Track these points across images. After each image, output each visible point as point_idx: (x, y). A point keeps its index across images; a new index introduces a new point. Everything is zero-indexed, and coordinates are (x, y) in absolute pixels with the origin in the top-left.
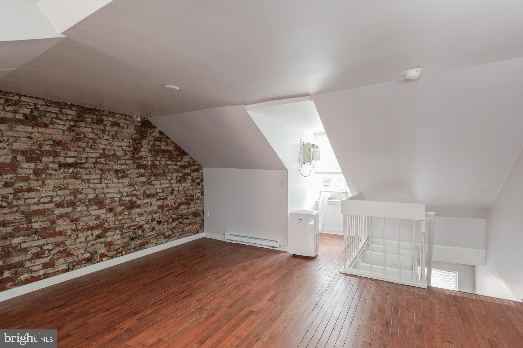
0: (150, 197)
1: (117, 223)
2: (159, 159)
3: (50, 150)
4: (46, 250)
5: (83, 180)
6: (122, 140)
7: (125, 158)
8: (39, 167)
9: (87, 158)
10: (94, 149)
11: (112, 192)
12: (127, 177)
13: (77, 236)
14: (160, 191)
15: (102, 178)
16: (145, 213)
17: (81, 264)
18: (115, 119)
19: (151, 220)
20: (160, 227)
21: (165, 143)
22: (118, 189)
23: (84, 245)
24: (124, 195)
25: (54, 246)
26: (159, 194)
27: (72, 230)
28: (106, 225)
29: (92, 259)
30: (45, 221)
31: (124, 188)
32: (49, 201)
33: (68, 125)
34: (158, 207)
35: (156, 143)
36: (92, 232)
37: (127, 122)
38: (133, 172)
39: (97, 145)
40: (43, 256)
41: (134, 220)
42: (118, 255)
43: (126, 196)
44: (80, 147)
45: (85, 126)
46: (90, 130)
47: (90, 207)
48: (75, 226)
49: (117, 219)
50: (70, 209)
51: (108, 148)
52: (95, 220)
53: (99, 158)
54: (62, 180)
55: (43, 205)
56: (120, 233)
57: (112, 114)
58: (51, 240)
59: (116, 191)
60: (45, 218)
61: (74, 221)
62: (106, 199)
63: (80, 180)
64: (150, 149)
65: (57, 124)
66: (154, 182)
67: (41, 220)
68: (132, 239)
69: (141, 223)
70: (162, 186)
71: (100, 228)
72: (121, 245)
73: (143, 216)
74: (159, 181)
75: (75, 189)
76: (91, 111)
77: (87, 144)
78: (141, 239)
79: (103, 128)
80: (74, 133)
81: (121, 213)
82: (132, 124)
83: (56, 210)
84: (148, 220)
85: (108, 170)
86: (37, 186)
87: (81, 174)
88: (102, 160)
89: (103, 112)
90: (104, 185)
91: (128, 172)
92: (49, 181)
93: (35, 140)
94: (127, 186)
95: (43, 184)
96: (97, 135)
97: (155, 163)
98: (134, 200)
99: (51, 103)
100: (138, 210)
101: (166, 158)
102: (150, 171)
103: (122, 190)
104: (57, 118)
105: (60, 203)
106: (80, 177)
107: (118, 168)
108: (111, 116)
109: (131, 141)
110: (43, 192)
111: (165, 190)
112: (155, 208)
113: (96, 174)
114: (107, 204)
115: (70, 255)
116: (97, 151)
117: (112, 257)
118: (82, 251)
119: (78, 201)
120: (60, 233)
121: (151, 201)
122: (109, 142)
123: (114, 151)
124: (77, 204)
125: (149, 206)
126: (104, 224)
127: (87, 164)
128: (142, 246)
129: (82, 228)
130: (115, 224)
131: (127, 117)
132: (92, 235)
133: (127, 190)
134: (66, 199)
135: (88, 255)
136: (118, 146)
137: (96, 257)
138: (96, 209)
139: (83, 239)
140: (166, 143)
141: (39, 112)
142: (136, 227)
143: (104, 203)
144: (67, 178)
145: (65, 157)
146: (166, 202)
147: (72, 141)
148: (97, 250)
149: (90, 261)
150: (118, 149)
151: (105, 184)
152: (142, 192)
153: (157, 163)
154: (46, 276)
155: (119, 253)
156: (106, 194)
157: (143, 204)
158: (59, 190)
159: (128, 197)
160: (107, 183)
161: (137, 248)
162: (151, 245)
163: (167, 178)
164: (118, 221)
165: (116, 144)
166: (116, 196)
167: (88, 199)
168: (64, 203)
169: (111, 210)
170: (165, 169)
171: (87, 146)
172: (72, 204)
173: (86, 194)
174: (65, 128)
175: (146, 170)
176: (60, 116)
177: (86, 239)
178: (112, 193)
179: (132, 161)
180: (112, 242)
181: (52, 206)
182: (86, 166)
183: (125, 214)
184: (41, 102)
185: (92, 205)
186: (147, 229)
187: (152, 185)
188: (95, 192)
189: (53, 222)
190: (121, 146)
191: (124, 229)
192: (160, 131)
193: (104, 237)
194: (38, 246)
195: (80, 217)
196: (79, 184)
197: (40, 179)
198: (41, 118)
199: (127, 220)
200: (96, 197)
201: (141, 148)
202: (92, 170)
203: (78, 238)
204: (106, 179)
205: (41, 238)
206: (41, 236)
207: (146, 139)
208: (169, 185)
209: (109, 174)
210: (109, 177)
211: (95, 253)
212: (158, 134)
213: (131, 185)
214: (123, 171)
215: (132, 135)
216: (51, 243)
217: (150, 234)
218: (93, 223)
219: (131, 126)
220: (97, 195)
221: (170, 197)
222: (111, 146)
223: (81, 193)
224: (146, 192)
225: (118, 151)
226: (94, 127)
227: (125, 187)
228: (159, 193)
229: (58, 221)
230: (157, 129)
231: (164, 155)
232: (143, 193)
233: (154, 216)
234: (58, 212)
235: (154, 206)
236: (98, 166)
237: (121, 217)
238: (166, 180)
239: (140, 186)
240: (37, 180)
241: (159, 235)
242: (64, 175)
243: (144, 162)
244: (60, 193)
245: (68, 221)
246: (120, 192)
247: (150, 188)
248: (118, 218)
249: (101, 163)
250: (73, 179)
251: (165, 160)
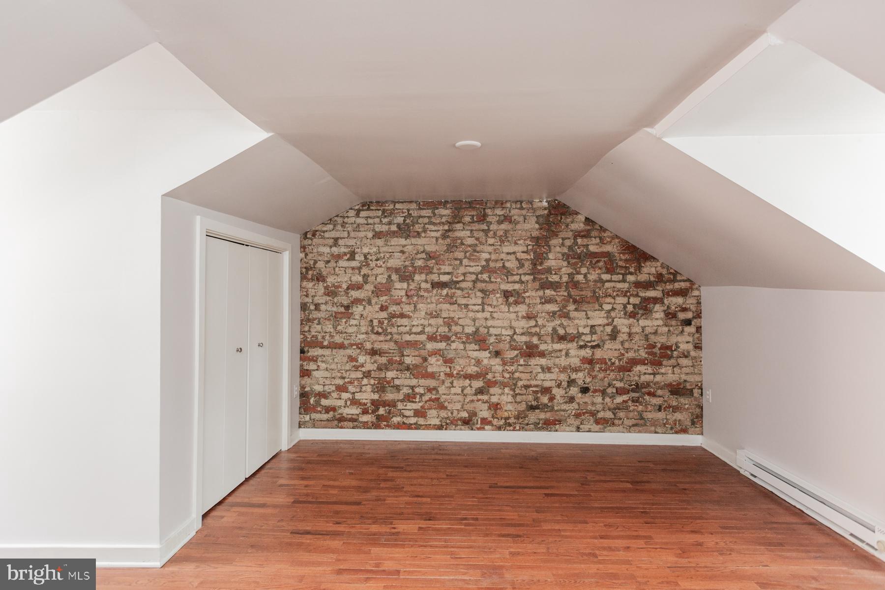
0: (566, 340)
1: (507, 375)
2: (584, 270)
3: (423, 265)
4: (417, 394)
5: (459, 305)
6: (516, 243)
7: (521, 271)
8: (411, 287)
9: (464, 274)
10: (473, 260)
11: (500, 325)
12: (524, 302)
13: (452, 383)
14: (587, 330)
15: (484, 303)
16: (554, 368)
17: (456, 425)
18: (504, 211)
19: (566, 383)
20: (587, 398)
21: (598, 240)
22: (509, 322)
23: (460, 398)
24: (518, 333)
25: (426, 391)
26: (583, 337)
27: (446, 374)
28: (490, 376)
29: (471, 423)
30: (416, 356)
31: (518, 322)
32: (421, 331)
33: (442, 230)
34: (581, 360)
35: (577, 243)
36: (471, 383)
37: (524, 212)
38: (533, 295)
39: (478, 254)
40: (414, 400)
41: (535, 377)
42: (508, 428)
43: (520, 335)
44: (456, 259)
45: (462, 228)
46: (468, 233)
47: (467, 345)
48: (448, 370)
49: (506, 370)
50: (442, 345)
51: (493, 257)
52: (474, 365)
53: (481, 273)
54: (435, 304)
55: (415, 336)
56: (512, 393)
57: (500, 203)
58: (422, 382)
59: (505, 325)
60: (417, 353)
61: (448, 361)
62: (490, 335)
63: (456, 305)
64: (566, 253)
65: (430, 231)
66: (573, 314)
67: (413, 354)
68: (532, 408)
69: (547, 384)
70: (590, 323)
71: (481, 379)
72: (513, 413)
73: (550, 372)
74: (585, 313)
75: (449, 318)
76: (471, 205)
77: (465, 254)
78: (547, 411)
79: (486, 228)
80: (448, 240)
81: (513, 361)
82: (532, 214)
83: (428, 344)
84: (561, 382)
85: (493, 291)
86: (409, 311)
87: (457, 297)
88: (485, 276)
89: (486, 203)
90: (488, 315)
91: (524, 295)
92: (420, 306)
93: (407, 255)
94: (523, 317)
95: (415, 309)
96: (477, 239)
97: (575, 279)
98: (535, 342)
99: (424, 205)
100: (541, 360)
101: (600, 269)
102: (566, 294)
103: (514, 324)
104: (431, 223)
105: (433, 335)
106: (456, 301)
107: (507, 288)
108: (498, 208)
109: (530, 243)
110: (415, 319)
111: (599, 330)
112: (575, 362)
113: (476, 297)
114: (492, 343)
115: (442, 407)
116: (477, 264)
117: (499, 428)
118: (458, 406)
119: (453, 335)
120: (432, 376)
121: (568, 348)
122: (495, 247)
123: (503, 261)
124: (452, 339)
125: (564, 357)
126: (487, 374)
127: (464, 282)
128: (548, 425)
129: (457, 374)
130: (503, 377)
131: (523, 204)
132: (471, 387)
133: (523, 324)
134: (439, 330)
135: (465, 415)
136: (508, 254)
137: (475, 421)
138: (476, 349)
139: (459, 391)
140: (600, 238)
141: (412, 219)
142: (538, 389)
143: (487, 342)
144: (441, 303)
145: (439, 274)
146: (599, 354)
147: (446, 252)
148: (477, 410)
149: (467, 423)
150: (509, 257)
151: (489, 313)
152: (550, 329)
153: (580, 278)
154: (417, 427)
155: (510, 425)
156: (490, 329)
157: (551, 352)
158: (432, 317)
159: (525, 337)
160: (492, 312)
161: (540, 425)
162: (567, 428)
163: (601, 306)
164: (508, 373)
165: (506, 249)
166: (504, 332)
167: (465, 334)
168: (436, 336)
169: (497, 354)
170: (597, 290)
171: (465, 257)
172: (446, 338)
173: (463, 326)
174: (438, 234)
175: (558, 292)
176: (433, 220)
177: (462, 391)
178: (499, 327)
179: (532, 277)
180: (498, 404)
181: (423, 338)
182: (463, 285)
183: (518, 363)
184: (414, 206)
185: (470, 343)
186: (558, 397)
187: (570, 318)
188: (475, 324)
189: (425, 360)
190: (514, 253)
191: (518, 388)
192: (587, 219)
193: (487, 394)
194: (410, 386)
195: (455, 358)
196: (454, 311)
197: (412, 302)
198: (413, 226)
199: (523, 374)
200: (476, 331)
201: (549, 254)
202: (470, 292)
203: (453, 387)
204: (491, 305)
205: (412, 377)
206: (413, 375)
207: (557, 236)
208: (605, 321)
209: (495, 298)
210: (495, 303)
211: (475, 414)
212: (582, 225)
213: (529, 317)
214: (517, 293)
215: (532, 232)
216: (422, 386)
217: (564, 407)
218: (472, 370)
219: (531, 217)
220: (477, 329)
221: (608, 345)
222: (497, 254)
223: (457, 324)
224: (558, 330)
225: (508, 260)
226: (474, 228)
227: (520, 319)
228: (583, 334)
229: (430, 358)
230: (579, 216)
231: (596, 263)
232: (552, 332)
233: (574, 376)
234: (430, 346)
235: (573, 357)
236: (480, 285)
237: (512, 368)
238: (599, 310)
239: (545, 320)
240: (410, 304)
241: (584, 414)
242: (437, 298)
243: (554, 278)
244: (433, 321)
245: (441, 361)
246: (511, 327)
247: (565, 324)
248: (508, 368)
249: (484, 281)
250: (447, 304)
251: (597, 272)
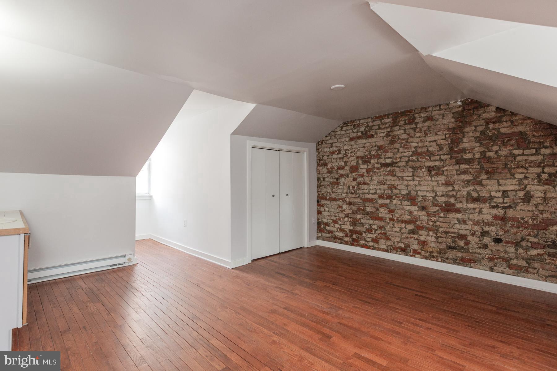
0: (480, 201)
1: (431, 223)
2: (495, 148)
3: (375, 154)
4: (373, 229)
5: (398, 177)
6: (436, 134)
7: (441, 153)
8: (369, 167)
9: (401, 158)
10: (407, 148)
11: (425, 190)
12: (443, 174)
13: (394, 225)
14: (499, 194)
15: (413, 175)
16: (468, 221)
17: (397, 251)
18: (427, 114)
19: (480, 233)
20: (500, 247)
21: (509, 124)
22: (432, 187)
23: (399, 234)
24: (439, 195)
25: (378, 228)
26: (495, 200)
27: (390, 219)
28: (418, 223)
29: (406, 251)
30: (372, 207)
31: (439, 187)
32: (375, 193)
33: (386, 132)
34: (493, 217)
35: (489, 128)
36: (406, 226)
37: (442, 112)
38: (450, 168)
39: (409, 144)
40: (371, 232)
41: (452, 226)
42: (432, 259)
43: (440, 196)
44: (395, 149)
45: (399, 129)
46: (402, 131)
47: (403, 202)
48: (391, 216)
49: (430, 219)
50: (387, 201)
51: (420, 145)
52: (408, 215)
53: (412, 156)
54: (383, 177)
55: (371, 195)
56: (434, 235)
57: (425, 109)
58: (376, 222)
59: (429, 189)
60: (373, 205)
61: (391, 211)
62: (419, 196)
63: (396, 177)
64: (478, 137)
65: (379, 133)
66: (484, 182)
67: (371, 206)
68: (450, 248)
69: (463, 232)
70: (502, 188)
71: (412, 224)
72: (436, 249)
73: (465, 224)
74: (497, 181)
75: (391, 185)
76: (404, 114)
77: (401, 144)
78: (463, 252)
79: (415, 126)
80: (390, 137)
81: (435, 214)
82: (449, 112)
83: (379, 200)
84: (475, 232)
85: (421, 168)
86: (368, 181)
87: (396, 172)
88: (414, 158)
89: (415, 111)
90: (417, 183)
91: (443, 169)
92: (374, 178)
93: (366, 149)
94: (443, 184)
95: (371, 179)
96: (409, 135)
97: (487, 155)
98: (452, 202)
99: (376, 118)
100: (457, 214)
101: (512, 146)
102: (478, 167)
103: (435, 189)
104: (380, 128)
105: (381, 195)
106: (395, 174)
107: (430, 165)
108: (423, 112)
109: (448, 133)
110: (372, 185)
111: (511, 194)
112: (488, 218)
113: (408, 171)
114: (419, 201)
115: (388, 239)
116: (409, 150)
117: (426, 258)
118: (398, 239)
119: (394, 195)
120: (381, 219)
121: (481, 207)
122: (421, 139)
123: (427, 147)
124: (393, 198)
125: (477, 214)
126: (417, 221)
127: (400, 163)
128: (463, 262)
129: (397, 219)
130: (428, 224)
131: (441, 107)
132: (406, 228)
133: (441, 189)
134: (385, 192)
135: (402, 245)
136: (430, 142)
137: (409, 250)
138: (408, 204)
139: (398, 230)
140: (512, 122)
141: (369, 127)
142: (455, 235)
143: (416, 200)
144: (386, 175)
145: (385, 159)
146: (511, 213)
147: (389, 144)
148: (410, 244)
149: (404, 251)
150: (431, 144)
151: (418, 182)
152: (465, 193)
153: (492, 154)
154: (374, 248)
155: (434, 257)
156: (418, 192)
157: (466, 210)
158: (381, 184)
159: (444, 198)
160: (419, 181)
161: (458, 261)
162: (481, 267)
163: (513, 176)
164: (432, 222)
165: (429, 139)
166: (428, 194)
167: (402, 195)
168: (384, 196)
169: (423, 208)
170: (509, 163)
171: (401, 147)
172: (389, 197)
173: (400, 190)
174: (384, 135)
175: (471, 165)
176: (381, 126)
177: (400, 230)
178: (425, 191)
179: (449, 156)
180: (425, 242)
181: (376, 196)
182: (400, 164)
183: (439, 216)
184: (370, 120)
185: (405, 201)
186: (473, 243)
187: (482, 185)
188: (407, 189)
189: (377, 209)
190: (435, 141)
191: (439, 232)
192: (497, 108)
193: (417, 234)
194: (369, 224)
195: (395, 209)
196: (394, 181)
197: (369, 176)
198: (370, 131)
199: (443, 224)
200: (408, 193)
201: (463, 139)
202: (404, 168)
203: (394, 227)
204: (419, 177)
205: (371, 219)
206: (371, 218)
207: (470, 125)
208: (517, 187)
209: (421, 172)
210: (421, 175)
211: (409, 246)
212: (493, 114)
213: (447, 184)
214: (438, 168)
215: (449, 125)
216: (376, 225)
217: (478, 251)
218: (406, 217)
219: (448, 115)
220: (409, 192)
221: (521, 206)
222: (423, 143)
223: (396, 188)
224: (471, 194)
225: (431, 146)
226: (407, 128)
227: (440, 186)
228: (495, 197)
229: (380, 209)
230: (490, 107)
231: (507, 142)
232: (467, 195)
233: (486, 229)
234: (380, 201)
235: (485, 214)
236: (410, 164)
237: (435, 218)
238: (511, 179)
239: (461, 186)
240: (368, 177)
241: (497, 259)
242: (384, 173)
243: (468, 156)
244: (382, 187)
245: (387, 211)
246: (433, 191)
247: (478, 189)
248: (432, 219)
249: (413, 161)
250: (390, 176)
251: (508, 149)
